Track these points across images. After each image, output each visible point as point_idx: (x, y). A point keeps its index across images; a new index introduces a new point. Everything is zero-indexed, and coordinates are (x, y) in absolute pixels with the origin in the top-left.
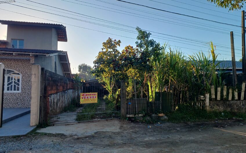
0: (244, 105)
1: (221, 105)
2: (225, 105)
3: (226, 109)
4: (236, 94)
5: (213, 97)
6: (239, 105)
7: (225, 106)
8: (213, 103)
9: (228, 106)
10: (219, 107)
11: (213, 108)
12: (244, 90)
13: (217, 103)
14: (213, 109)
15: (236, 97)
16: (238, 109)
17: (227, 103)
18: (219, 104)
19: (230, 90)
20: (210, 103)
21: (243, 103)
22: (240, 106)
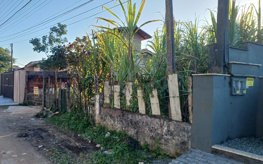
0: (171, 134)
1: (118, 118)
2: (125, 120)
3: (126, 129)
4: (155, 102)
5: (107, 101)
6: (157, 129)
7: (124, 122)
8: (105, 112)
9: (130, 124)
10: (114, 121)
11: (105, 120)
12: (178, 94)
13: (111, 113)
14: (105, 123)
15: (156, 110)
16: (152, 138)
17: (128, 118)
18: (113, 115)
19: (138, 91)
20: (100, 110)
21: (169, 127)
22: (159, 132)
